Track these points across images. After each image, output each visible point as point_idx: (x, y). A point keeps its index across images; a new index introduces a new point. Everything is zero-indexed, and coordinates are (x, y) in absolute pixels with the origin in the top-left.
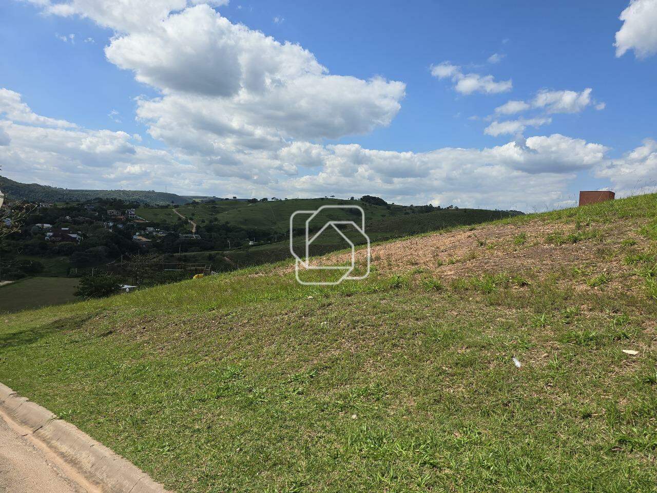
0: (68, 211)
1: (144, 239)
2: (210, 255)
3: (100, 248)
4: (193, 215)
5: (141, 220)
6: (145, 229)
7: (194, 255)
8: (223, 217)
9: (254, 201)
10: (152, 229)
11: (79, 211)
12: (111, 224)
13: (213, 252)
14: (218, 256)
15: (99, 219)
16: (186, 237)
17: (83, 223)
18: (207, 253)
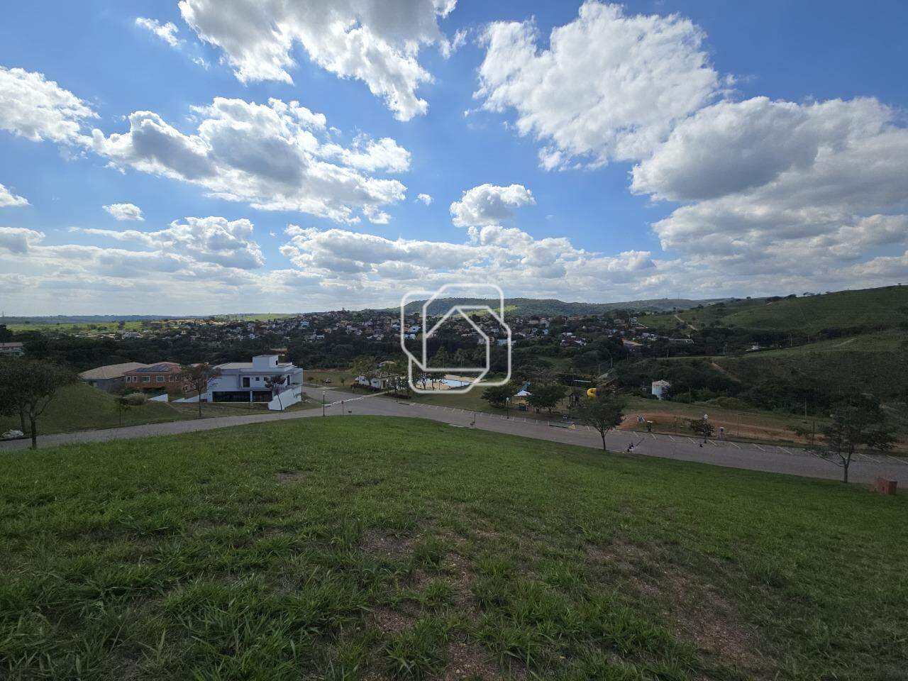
0: (586, 321)
1: (636, 344)
2: (695, 361)
3: (595, 352)
4: (694, 319)
5: (641, 326)
6: (641, 335)
7: (677, 360)
8: (727, 320)
9: (776, 299)
10: (648, 334)
11: (593, 321)
12: (614, 331)
13: (698, 358)
14: (704, 362)
15: (607, 327)
16: (677, 341)
17: (594, 331)
18: (692, 358)
